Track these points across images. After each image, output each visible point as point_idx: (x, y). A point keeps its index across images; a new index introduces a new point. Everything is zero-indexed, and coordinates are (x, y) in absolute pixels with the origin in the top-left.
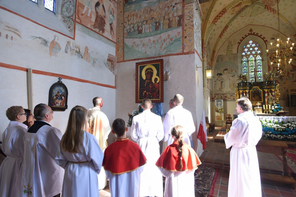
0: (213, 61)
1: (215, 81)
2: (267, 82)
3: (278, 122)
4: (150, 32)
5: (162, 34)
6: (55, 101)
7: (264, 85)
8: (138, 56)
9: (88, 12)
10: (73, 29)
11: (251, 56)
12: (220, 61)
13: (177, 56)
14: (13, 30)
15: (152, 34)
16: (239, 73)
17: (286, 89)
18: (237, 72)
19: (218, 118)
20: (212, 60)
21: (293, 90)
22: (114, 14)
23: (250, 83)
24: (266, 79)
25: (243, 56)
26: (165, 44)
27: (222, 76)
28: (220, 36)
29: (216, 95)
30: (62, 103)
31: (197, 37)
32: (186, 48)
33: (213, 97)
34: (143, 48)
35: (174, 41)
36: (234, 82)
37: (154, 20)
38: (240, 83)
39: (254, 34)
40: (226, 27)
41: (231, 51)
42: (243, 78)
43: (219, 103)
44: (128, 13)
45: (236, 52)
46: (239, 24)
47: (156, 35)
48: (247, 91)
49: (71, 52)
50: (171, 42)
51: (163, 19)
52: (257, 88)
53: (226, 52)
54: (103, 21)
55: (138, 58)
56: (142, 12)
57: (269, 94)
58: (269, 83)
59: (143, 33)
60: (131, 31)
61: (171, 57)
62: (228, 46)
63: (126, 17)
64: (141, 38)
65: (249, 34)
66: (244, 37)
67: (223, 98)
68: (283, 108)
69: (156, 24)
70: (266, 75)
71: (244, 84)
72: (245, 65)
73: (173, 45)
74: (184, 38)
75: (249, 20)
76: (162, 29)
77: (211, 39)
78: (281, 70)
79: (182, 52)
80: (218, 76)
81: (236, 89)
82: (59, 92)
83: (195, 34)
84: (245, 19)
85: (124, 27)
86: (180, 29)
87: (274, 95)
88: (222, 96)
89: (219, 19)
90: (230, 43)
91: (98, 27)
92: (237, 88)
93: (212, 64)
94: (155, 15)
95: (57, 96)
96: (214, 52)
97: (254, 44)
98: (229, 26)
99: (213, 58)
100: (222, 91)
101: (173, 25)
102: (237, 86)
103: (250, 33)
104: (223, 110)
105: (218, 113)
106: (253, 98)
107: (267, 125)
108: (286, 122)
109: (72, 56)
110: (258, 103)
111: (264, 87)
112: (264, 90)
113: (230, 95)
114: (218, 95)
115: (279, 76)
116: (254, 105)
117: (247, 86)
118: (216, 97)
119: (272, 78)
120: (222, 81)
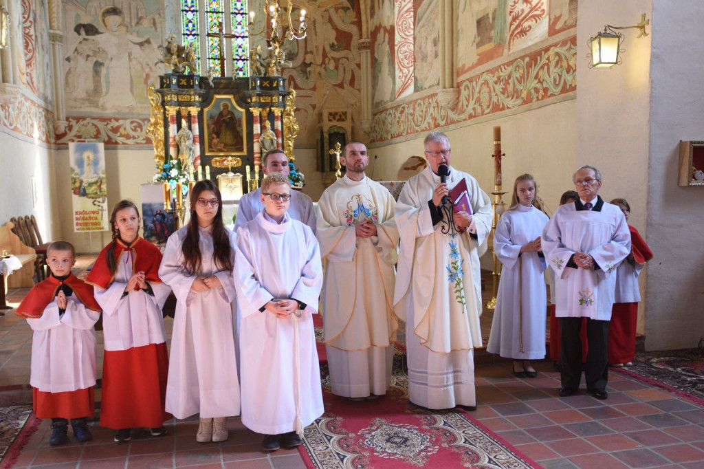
1: (68, 59)
2: (261, 79)
7: (251, 92)
16: (167, 35)
17: (316, 110)
18: (158, 26)
19: (83, 219)
21: (336, 114)
23: (203, 80)
24: (257, 67)
27: (97, 37)
29: (73, 122)
33: (62, 129)
36: (147, 70)
38: (168, 76)
42: (179, 56)
43: (88, 155)
48: (194, 111)
52: (229, 100)
57: (265, 127)
67: (104, 136)
68: (303, 175)
70: (256, 53)
71: (184, 82)
78: (277, 45)
80: (79, 34)
81: (154, 98)
87: (280, 129)
88: (101, 125)
92: (158, 97)
100: (100, 104)
102: (158, 86)
104: (104, 187)
105: (85, 198)
106: (215, 141)
110: (231, 158)
111: (251, 100)
112: (251, 109)
113: (132, 123)
114: (82, 122)
115: (299, 60)
116: (218, 165)
117: (192, 93)
118: (75, 128)
119: (274, 68)
120: (96, 62)
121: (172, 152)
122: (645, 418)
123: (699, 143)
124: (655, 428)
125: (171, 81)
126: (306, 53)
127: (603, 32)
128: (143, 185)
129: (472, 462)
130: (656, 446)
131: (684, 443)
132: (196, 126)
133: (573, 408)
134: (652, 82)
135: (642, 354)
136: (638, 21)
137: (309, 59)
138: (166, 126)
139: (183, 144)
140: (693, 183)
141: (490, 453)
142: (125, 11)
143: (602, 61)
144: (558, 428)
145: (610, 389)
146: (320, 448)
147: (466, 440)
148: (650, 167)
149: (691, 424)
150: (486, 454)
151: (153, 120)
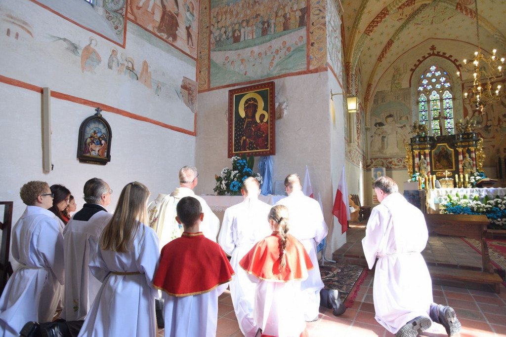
0: (368, 102)
1: (372, 137)
2: (462, 135)
3: (479, 197)
4: (253, 38)
5: (274, 41)
6: (89, 145)
7: (457, 141)
8: (232, 81)
9: (149, 4)
10: (122, 30)
11: (434, 92)
12: (379, 101)
13: (298, 76)
14: (19, 23)
15: (257, 42)
17: (495, 148)
18: (409, 119)
20: (366, 99)
22: (193, 12)
23: (432, 138)
24: (460, 129)
25: (419, 92)
26: (277, 57)
27: (383, 127)
28: (380, 59)
29: (373, 161)
30: (101, 150)
31: (333, 45)
32: (313, 62)
33: (369, 163)
34: (242, 66)
35: (294, 51)
36: (404, 137)
37: (259, 18)
38: (415, 138)
39: (438, 54)
40: (390, 43)
41: (398, 84)
42: (419, 129)
44: (217, 9)
45: (408, 86)
46: (412, 38)
47: (264, 42)
48: (427, 151)
49: (118, 68)
50: (287, 53)
51: (274, 15)
52: (445, 146)
53: (390, 85)
54: (174, 21)
55: (234, 82)
56: (241, 6)
57: (466, 157)
58: (465, 136)
59: (241, 41)
60: (222, 40)
61: (287, 78)
62: (394, 76)
63: (214, 17)
64: (238, 49)
65: (430, 55)
66: (421, 59)
67: (385, 165)
69: (264, 25)
71: (422, 139)
72: (423, 107)
73: (291, 59)
74: (310, 45)
75: (429, 30)
76: (273, 33)
77: (364, 63)
78: (482, 106)
79: (306, 70)
80: (376, 126)
81: (408, 148)
82: (97, 131)
83: (328, 38)
84: (422, 28)
85: (211, 32)
86: (303, 32)
87: (474, 157)
88: (384, 161)
89: (376, 26)
90: (397, 70)
91: (165, 30)
92: (410, 147)
93: (366, 106)
94: (261, 10)
95: (92, 139)
96: (369, 86)
97: (439, 72)
98: (395, 41)
99: (368, 96)
101: (291, 25)
102: (410, 142)
103: (432, 53)
106: (438, 164)
107: (459, 203)
108: (493, 197)
109: (120, 74)
110: (446, 171)
111: (457, 144)
112: (457, 149)
113: (397, 159)
114: (376, 160)
115: (484, 124)
116: (439, 175)
117: (426, 143)
118: (374, 162)
119: (470, 129)
120: (383, 136)
121: (416, 169)
125: (416, 140)
126: (488, 120)
128: (404, 182)
132: (428, 158)
137: (489, 123)
138: (413, 159)
139: (422, 166)
142: (395, 115)
151: (407, 157)
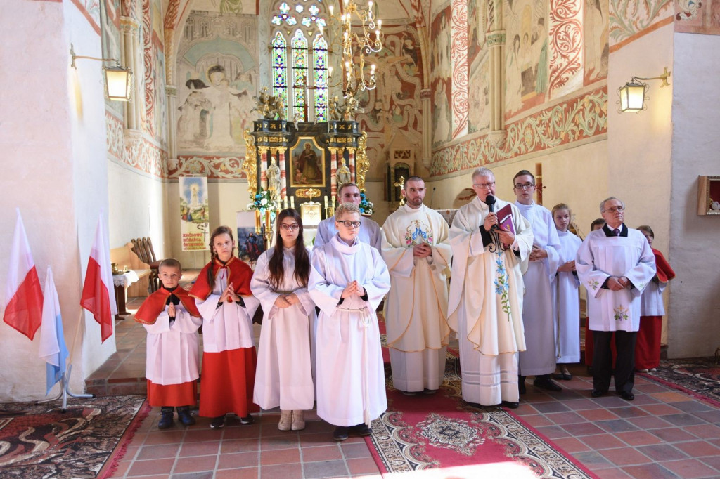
0: (173, 32)
1: (180, 109)
2: (339, 123)
7: (329, 134)
11: (299, 33)
12: (197, 34)
16: (261, 88)
17: (384, 149)
18: (254, 80)
19: (190, 240)
20: (168, 24)
21: (401, 152)
23: (289, 125)
24: (335, 113)
25: (273, 28)
27: (204, 90)
29: (183, 160)
33: (174, 166)
36: (244, 116)
38: (260, 122)
41: (235, 2)
42: (270, 105)
43: (194, 187)
45: (253, 11)
48: (282, 150)
52: (311, 141)
53: (218, 2)
57: (341, 163)
58: (342, 127)
67: (207, 172)
68: (372, 204)
70: (334, 102)
71: (274, 126)
72: (279, 59)
80: (190, 88)
81: (249, 140)
87: (353, 165)
88: (205, 162)
92: (252, 139)
93: (167, 39)
99: (173, 17)
102: (252, 130)
105: (191, 223)
106: (299, 175)
110: (312, 189)
111: (329, 141)
113: (230, 160)
114: (190, 160)
115: (370, 107)
116: (301, 195)
117: (280, 135)
118: (185, 165)
119: (349, 114)
120: (203, 110)
121: (263, 184)
122: (667, 417)
123: (715, 177)
124: (676, 427)
125: (263, 126)
126: (376, 101)
127: (630, 82)
128: (239, 212)
129: (514, 452)
130: (676, 443)
131: (701, 440)
132: (283, 163)
133: (604, 408)
134: (673, 125)
135: (666, 361)
136: (661, 73)
137: (378, 106)
138: (258, 163)
139: (272, 177)
140: (711, 212)
141: (529, 445)
142: (227, 69)
143: (630, 107)
144: (590, 425)
145: (636, 391)
146: (383, 438)
147: (509, 434)
148: (672, 198)
149: (708, 423)
150: (526, 446)
151: (247, 158)
